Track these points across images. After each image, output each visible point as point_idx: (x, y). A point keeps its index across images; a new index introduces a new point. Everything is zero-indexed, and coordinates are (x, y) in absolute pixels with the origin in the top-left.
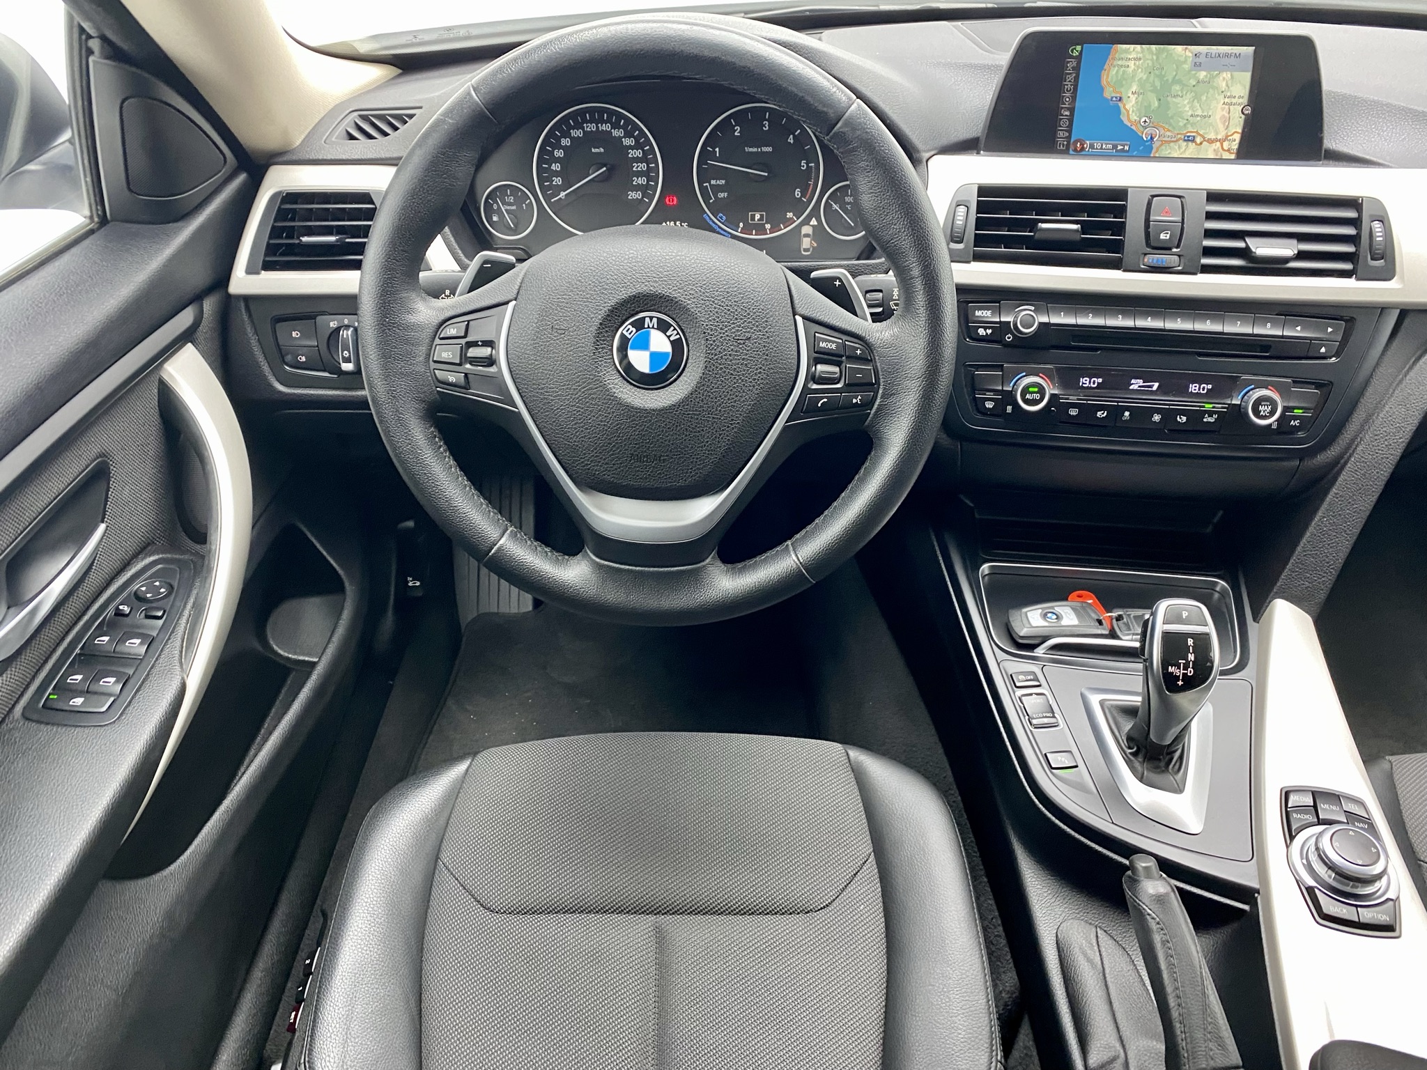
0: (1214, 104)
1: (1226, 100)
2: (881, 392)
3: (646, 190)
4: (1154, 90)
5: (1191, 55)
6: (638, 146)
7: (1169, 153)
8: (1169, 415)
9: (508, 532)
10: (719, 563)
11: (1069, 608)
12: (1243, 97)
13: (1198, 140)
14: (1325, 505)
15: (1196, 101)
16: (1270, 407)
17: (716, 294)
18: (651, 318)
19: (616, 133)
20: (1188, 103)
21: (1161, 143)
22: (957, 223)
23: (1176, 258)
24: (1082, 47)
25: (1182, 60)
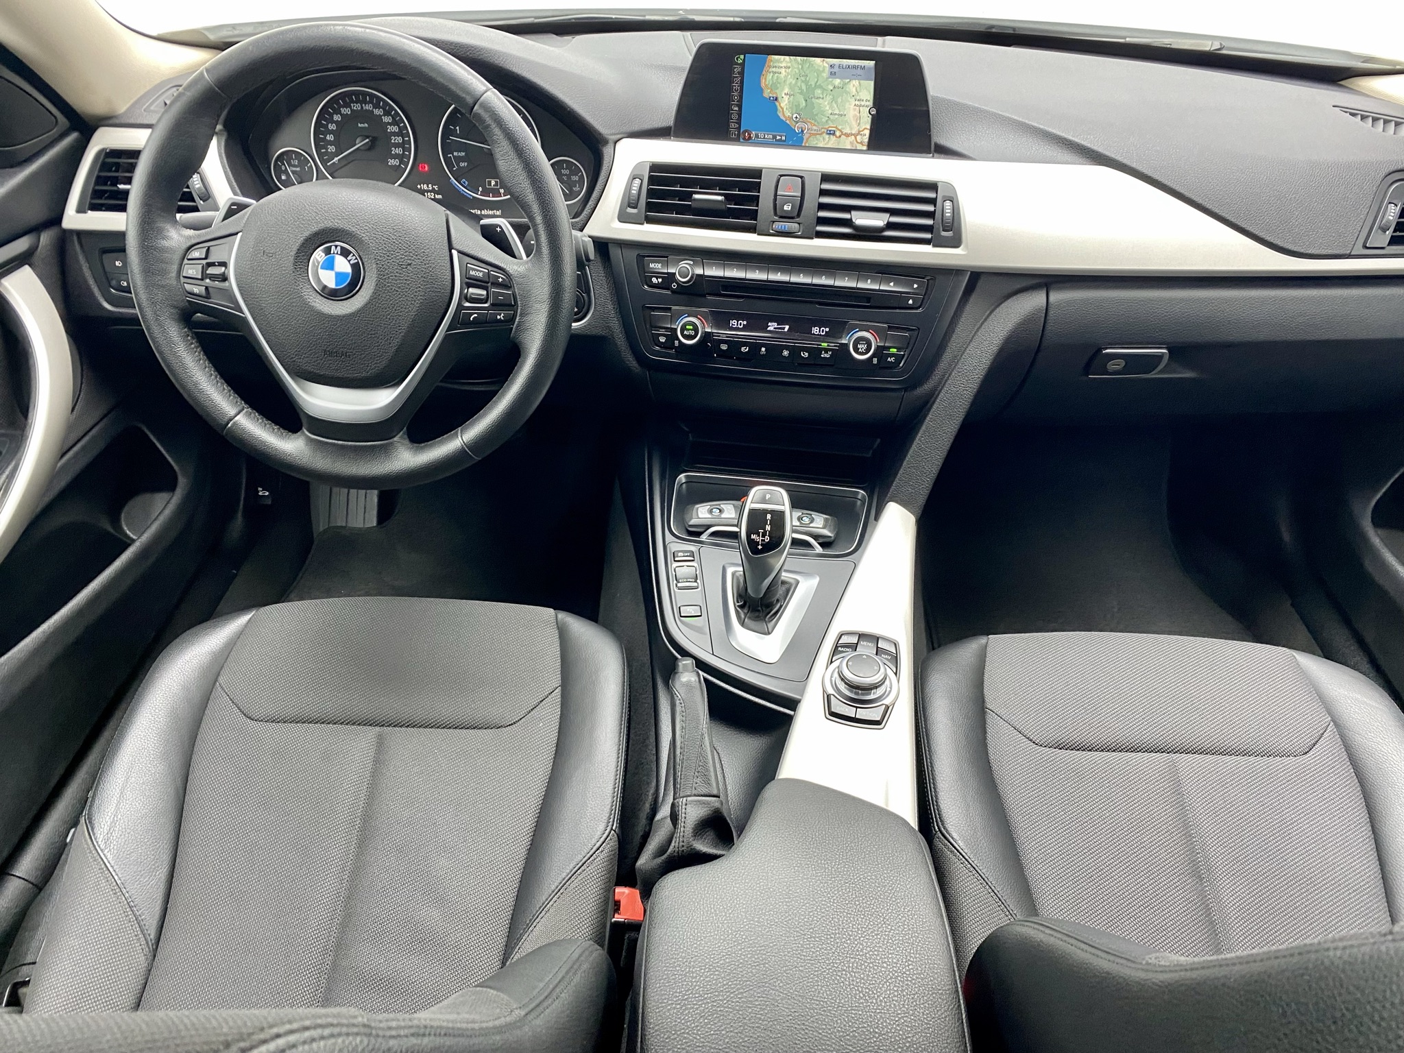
0: (847, 105)
1: (857, 103)
2: (519, 311)
3: (403, 158)
4: (802, 93)
5: (827, 65)
6: (395, 123)
7: (817, 143)
8: (795, 351)
9: (244, 412)
10: (407, 442)
11: (732, 506)
12: (869, 101)
13: (838, 133)
14: (924, 428)
15: (834, 103)
16: (866, 346)
17: (385, 230)
18: (336, 246)
19: (377, 112)
20: (828, 104)
21: (809, 135)
22: (633, 192)
23: (797, 225)
24: (745, 57)
25: (821, 69)
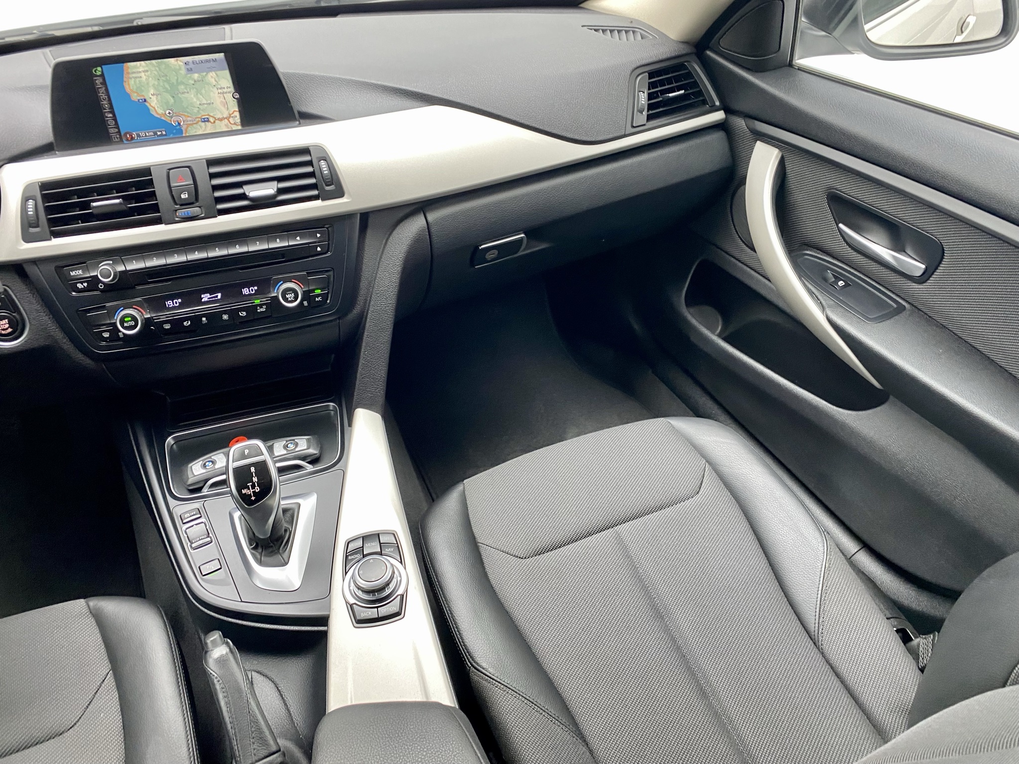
0: (212, 94)
1: (220, 91)
4: (167, 91)
5: (182, 64)
7: (196, 132)
8: (233, 313)
12: (230, 87)
13: (212, 120)
15: (199, 94)
16: (293, 294)
20: (194, 96)
21: (186, 126)
22: (29, 213)
23: (198, 209)
24: (102, 68)
25: (178, 67)
